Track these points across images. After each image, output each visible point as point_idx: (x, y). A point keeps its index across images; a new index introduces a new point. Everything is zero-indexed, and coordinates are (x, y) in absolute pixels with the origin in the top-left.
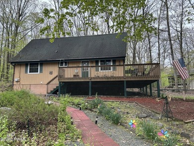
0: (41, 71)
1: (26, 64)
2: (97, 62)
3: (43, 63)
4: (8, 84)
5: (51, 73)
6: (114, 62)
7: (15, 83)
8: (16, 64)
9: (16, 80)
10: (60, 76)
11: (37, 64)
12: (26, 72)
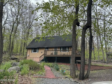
0: (38, 52)
1: (32, 49)
2: (61, 48)
3: (39, 48)
4: (24, 57)
5: (42, 53)
6: (68, 48)
7: (27, 57)
8: (28, 49)
9: (28, 55)
10: (44, 54)
11: (37, 49)
12: (32, 52)
